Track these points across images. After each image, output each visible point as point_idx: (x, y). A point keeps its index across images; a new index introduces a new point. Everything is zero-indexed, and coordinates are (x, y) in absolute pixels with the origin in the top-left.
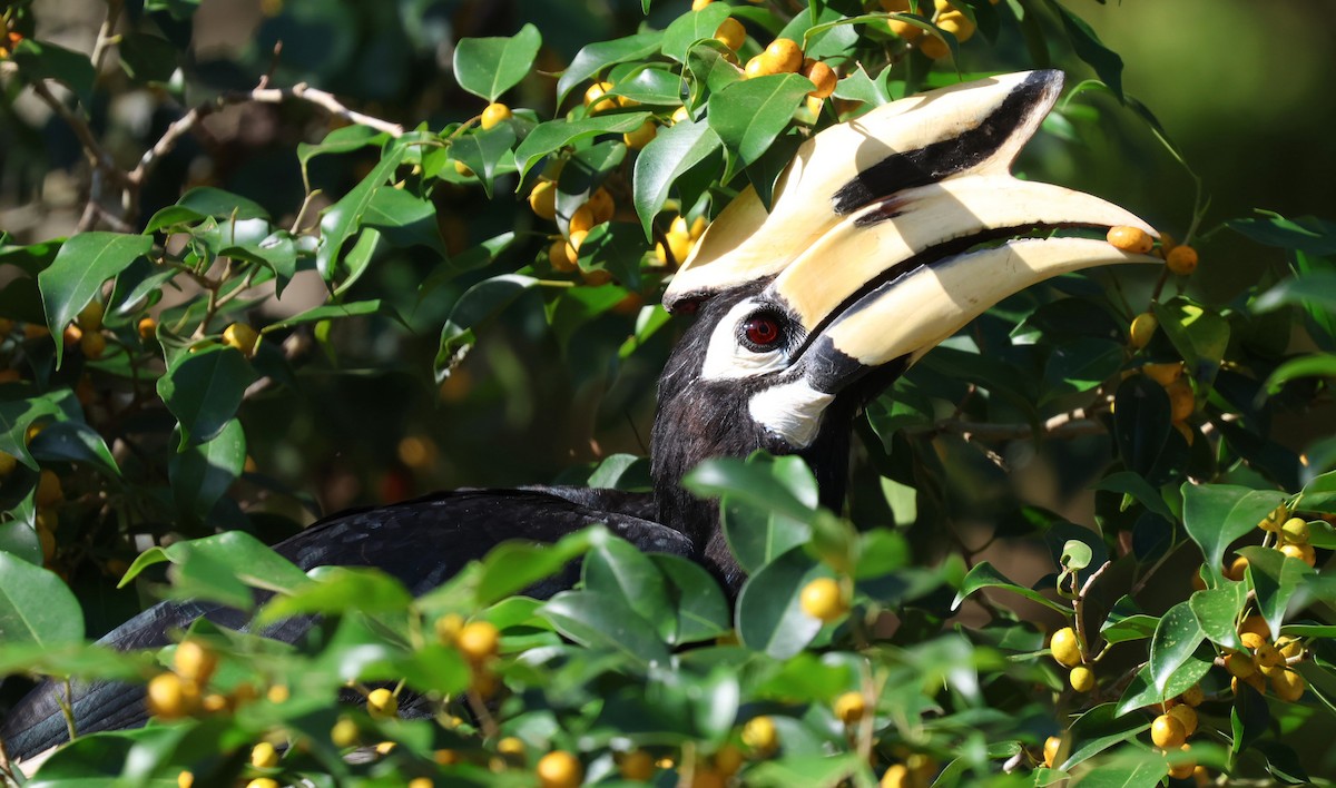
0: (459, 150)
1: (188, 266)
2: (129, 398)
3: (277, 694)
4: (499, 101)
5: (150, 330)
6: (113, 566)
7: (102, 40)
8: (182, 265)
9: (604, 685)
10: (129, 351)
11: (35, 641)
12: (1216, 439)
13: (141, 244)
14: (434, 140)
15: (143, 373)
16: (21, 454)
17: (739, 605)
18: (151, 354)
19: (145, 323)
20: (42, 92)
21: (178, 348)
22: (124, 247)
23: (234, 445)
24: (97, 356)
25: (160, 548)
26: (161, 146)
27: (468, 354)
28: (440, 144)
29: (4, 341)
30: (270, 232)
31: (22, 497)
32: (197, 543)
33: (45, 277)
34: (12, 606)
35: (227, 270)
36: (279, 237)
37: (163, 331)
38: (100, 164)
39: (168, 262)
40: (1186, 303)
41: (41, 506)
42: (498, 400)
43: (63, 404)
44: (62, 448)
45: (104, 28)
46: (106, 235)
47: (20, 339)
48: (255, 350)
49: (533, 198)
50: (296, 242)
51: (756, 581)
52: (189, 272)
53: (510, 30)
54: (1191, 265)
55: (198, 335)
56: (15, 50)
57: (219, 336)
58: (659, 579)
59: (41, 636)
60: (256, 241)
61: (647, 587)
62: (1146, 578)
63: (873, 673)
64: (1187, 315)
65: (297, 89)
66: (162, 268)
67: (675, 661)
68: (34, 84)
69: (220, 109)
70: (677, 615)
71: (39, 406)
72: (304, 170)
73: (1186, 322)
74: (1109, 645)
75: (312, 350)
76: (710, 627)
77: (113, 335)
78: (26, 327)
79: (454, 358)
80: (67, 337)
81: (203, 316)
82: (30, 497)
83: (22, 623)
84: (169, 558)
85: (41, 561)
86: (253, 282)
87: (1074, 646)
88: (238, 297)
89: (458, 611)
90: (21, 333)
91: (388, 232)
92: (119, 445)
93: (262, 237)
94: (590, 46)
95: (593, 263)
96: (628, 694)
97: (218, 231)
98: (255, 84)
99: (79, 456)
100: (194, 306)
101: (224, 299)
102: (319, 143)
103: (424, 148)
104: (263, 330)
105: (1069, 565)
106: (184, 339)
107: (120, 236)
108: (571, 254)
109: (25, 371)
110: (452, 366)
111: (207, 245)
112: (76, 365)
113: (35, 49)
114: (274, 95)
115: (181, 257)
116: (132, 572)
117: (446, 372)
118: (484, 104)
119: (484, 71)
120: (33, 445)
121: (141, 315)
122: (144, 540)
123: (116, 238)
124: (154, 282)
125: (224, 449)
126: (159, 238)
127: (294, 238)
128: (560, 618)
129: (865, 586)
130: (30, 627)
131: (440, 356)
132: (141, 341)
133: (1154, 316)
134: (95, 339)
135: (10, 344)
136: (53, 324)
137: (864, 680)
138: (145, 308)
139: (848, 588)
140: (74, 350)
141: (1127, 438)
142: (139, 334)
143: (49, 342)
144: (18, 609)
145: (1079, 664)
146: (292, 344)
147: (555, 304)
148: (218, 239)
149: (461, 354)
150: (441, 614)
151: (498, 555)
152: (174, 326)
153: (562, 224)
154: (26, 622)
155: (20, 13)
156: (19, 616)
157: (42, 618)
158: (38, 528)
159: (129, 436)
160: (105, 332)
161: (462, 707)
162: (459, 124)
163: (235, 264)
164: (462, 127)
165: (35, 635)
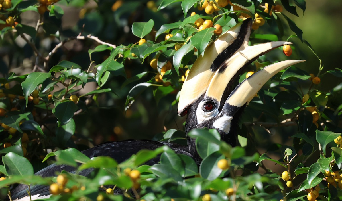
0: (133, 51)
1: (60, 81)
2: (45, 115)
3: (83, 188)
4: (143, 38)
5: (51, 97)
6: (41, 157)
7: (38, 24)
8: (59, 80)
9: (167, 186)
10: (46, 102)
11: (21, 176)
12: (324, 127)
13: (48, 75)
14: (127, 48)
15: (49, 108)
16: (18, 129)
17: (200, 167)
18: (51, 103)
19: (50, 96)
20: (23, 37)
21: (58, 101)
22: (44, 76)
23: (72, 126)
24: (37, 104)
25: (53, 152)
26: (54, 51)
27: (133, 103)
28: (128, 49)
29: (13, 100)
30: (81, 72)
31: (18, 139)
32: (63, 151)
33: (23, 84)
34: (15, 167)
35: (70, 82)
36: (84, 73)
37: (54, 97)
38: (38, 55)
39: (55, 80)
40: (317, 92)
41: (22, 142)
42: (140, 118)
43: (28, 116)
44: (28, 127)
45: (39, 21)
46: (39, 73)
47: (18, 100)
48: (77, 102)
49: (151, 63)
50: (88, 74)
51: (205, 161)
52: (61, 82)
53: (146, 21)
54: (318, 82)
55: (63, 98)
56: (16, 26)
57: (69, 98)
58: (180, 161)
59: (22, 174)
60: (78, 74)
61: (177, 162)
62: (306, 160)
63: (236, 183)
64: (317, 94)
65: (89, 36)
66: (54, 81)
67: (184, 181)
68: (21, 35)
69: (69, 41)
70: (185, 169)
71: (22, 116)
72: (90, 56)
73: (317, 96)
74: (297, 175)
75: (92, 102)
76: (193, 173)
77: (41, 99)
78: (19, 97)
79: (130, 103)
80: (29, 99)
81: (64, 94)
82: (20, 139)
83: (18, 171)
84: (55, 155)
85: (23, 155)
86: (77, 85)
87: (288, 176)
88: (73, 89)
89: (130, 167)
90: (18, 98)
91: (112, 72)
92: (43, 127)
93: (79, 73)
94: (164, 25)
95: (167, 80)
96: (173, 188)
97: (67, 71)
98: (78, 35)
99: (33, 129)
100: (62, 91)
101: (70, 89)
102: (94, 49)
103: (124, 50)
104: (80, 97)
105: (287, 154)
106: (59, 99)
107: (43, 73)
108: (161, 77)
109: (19, 108)
110: (129, 106)
111: (65, 75)
112: (31, 106)
113: (21, 26)
114: (83, 38)
115: (59, 78)
116: (46, 159)
117: (128, 107)
118: (139, 39)
119: (139, 31)
120: (21, 126)
121: (49, 93)
122: (49, 151)
123: (41, 74)
124: (51, 85)
125: (69, 127)
126: (53, 74)
127: (87, 73)
128: (155, 171)
129: (234, 161)
130: (20, 172)
131: (126, 103)
132: (49, 100)
133: (309, 95)
134: (37, 99)
135: (15, 101)
136: (25, 95)
137: (233, 185)
138: (50, 91)
139: (230, 162)
140: (31, 102)
141: (301, 125)
142: (48, 99)
143: (25, 100)
144: (17, 167)
145: (289, 180)
146: (87, 101)
147: (156, 91)
148: (67, 73)
149: (132, 103)
150: (125, 168)
151: (140, 153)
152: (57, 96)
153: (159, 70)
154: (19, 171)
155: (17, 17)
156: (17, 169)
157: (23, 170)
158: (22, 147)
159: (45, 124)
160: (39, 98)
161: (130, 192)
162: (133, 44)
163: (73, 80)
164: (134, 45)
165: (21, 174)
